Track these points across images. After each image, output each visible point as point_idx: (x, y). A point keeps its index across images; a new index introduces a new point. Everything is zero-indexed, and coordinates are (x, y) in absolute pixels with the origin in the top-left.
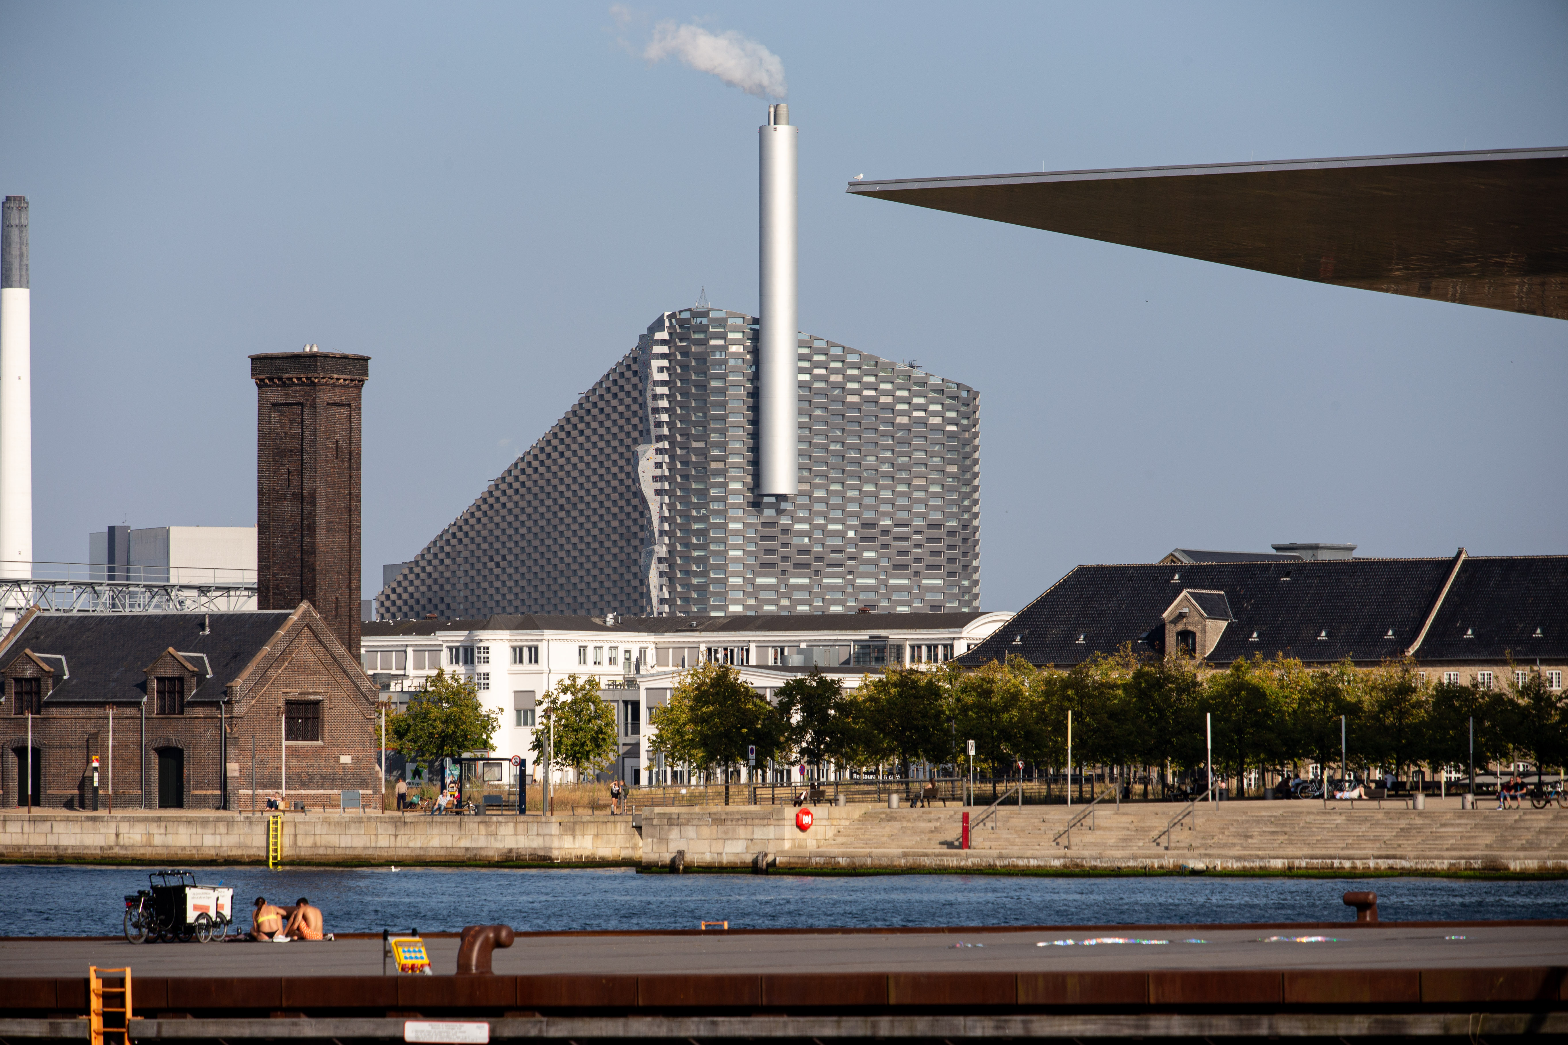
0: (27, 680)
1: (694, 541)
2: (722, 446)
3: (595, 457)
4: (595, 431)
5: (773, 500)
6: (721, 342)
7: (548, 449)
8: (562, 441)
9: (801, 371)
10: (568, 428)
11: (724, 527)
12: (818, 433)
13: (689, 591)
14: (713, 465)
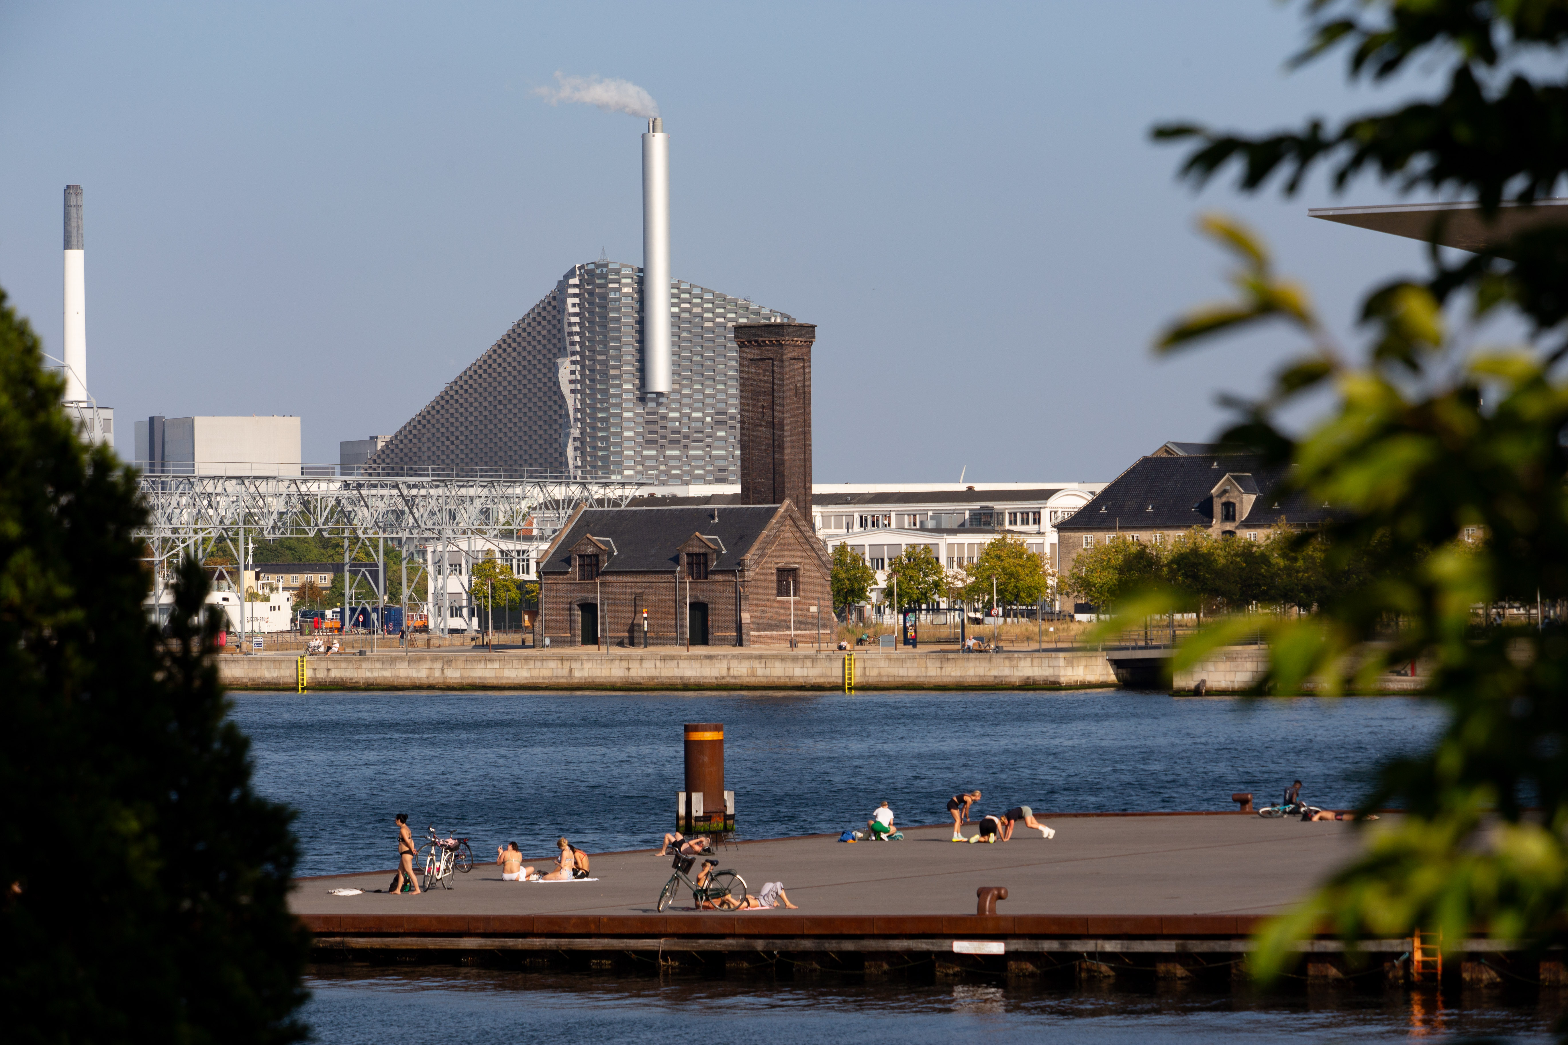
0: (588, 556)
1: (599, 425)
2: (618, 358)
3: (524, 367)
4: (524, 348)
5: (654, 396)
6: (617, 286)
7: (490, 361)
8: (500, 356)
9: (673, 305)
10: (504, 346)
11: (620, 415)
12: (685, 348)
13: (596, 461)
14: (612, 372)
